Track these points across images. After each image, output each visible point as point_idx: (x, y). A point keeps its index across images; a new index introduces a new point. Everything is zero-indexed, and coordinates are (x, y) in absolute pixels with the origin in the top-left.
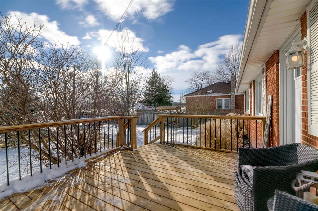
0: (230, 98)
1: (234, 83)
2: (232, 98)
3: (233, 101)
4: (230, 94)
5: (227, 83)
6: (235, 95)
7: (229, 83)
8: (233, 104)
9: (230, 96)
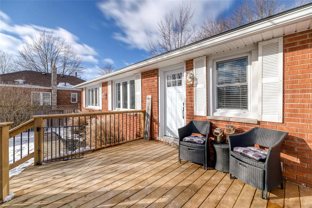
0: (50, 93)
1: (55, 76)
2: (54, 92)
3: (55, 96)
4: (51, 88)
5: (43, 74)
6: (57, 90)
7: (46, 74)
8: (54, 100)
9: (50, 91)
